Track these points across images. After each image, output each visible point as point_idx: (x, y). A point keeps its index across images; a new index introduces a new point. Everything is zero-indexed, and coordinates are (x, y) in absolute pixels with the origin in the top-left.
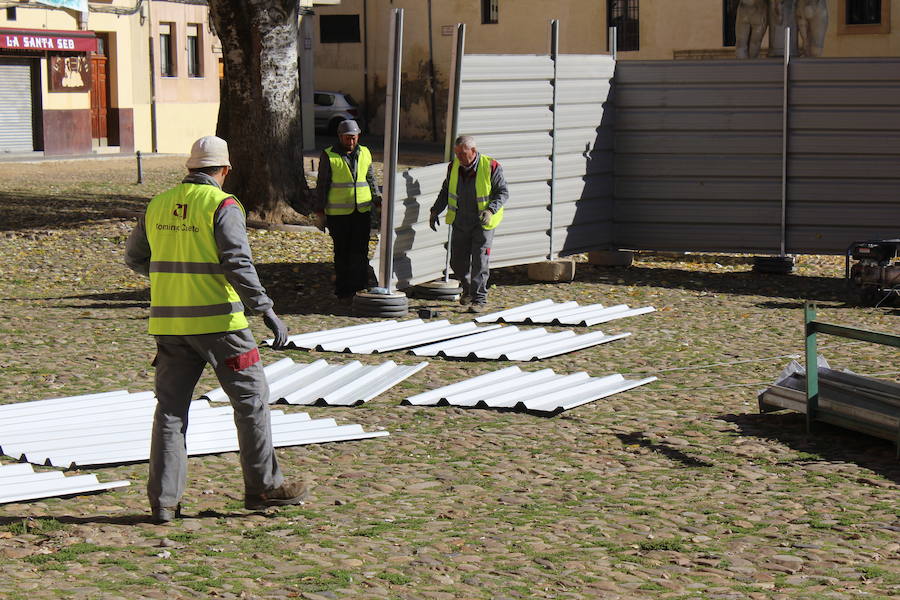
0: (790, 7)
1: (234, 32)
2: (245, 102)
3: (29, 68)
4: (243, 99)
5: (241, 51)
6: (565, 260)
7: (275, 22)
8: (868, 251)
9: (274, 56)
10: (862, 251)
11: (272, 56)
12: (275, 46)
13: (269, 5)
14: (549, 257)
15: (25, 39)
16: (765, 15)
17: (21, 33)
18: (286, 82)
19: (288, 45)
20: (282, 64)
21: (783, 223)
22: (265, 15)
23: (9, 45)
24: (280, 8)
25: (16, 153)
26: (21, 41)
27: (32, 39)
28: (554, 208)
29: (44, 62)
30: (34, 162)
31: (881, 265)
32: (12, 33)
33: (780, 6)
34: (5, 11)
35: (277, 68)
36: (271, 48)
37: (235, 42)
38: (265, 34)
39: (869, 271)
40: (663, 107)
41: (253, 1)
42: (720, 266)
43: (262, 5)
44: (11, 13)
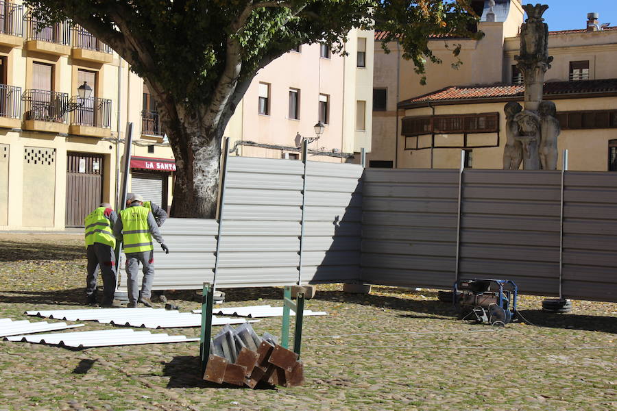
0: (535, 147)
1: (179, 150)
2: (183, 191)
3: (161, 181)
4: (183, 189)
5: (182, 161)
6: (310, 286)
7: (202, 145)
8: (467, 285)
9: (201, 165)
10: (464, 285)
11: (201, 164)
12: (202, 159)
13: (198, 134)
14: (298, 283)
15: (158, 164)
16: (520, 152)
17: (155, 161)
18: (209, 180)
19: (211, 158)
20: (207, 169)
21: (457, 271)
22: (196, 140)
23: (147, 167)
24: (205, 136)
26: (155, 165)
27: (162, 164)
28: (302, 253)
29: (170, 179)
31: (475, 293)
32: (149, 160)
33: (527, 147)
34: (147, 147)
35: (203, 171)
36: (200, 160)
37: (179, 156)
38: (196, 151)
39: (468, 297)
40: (390, 197)
41: (188, 131)
42: (424, 297)
43: (194, 134)
44: (151, 149)
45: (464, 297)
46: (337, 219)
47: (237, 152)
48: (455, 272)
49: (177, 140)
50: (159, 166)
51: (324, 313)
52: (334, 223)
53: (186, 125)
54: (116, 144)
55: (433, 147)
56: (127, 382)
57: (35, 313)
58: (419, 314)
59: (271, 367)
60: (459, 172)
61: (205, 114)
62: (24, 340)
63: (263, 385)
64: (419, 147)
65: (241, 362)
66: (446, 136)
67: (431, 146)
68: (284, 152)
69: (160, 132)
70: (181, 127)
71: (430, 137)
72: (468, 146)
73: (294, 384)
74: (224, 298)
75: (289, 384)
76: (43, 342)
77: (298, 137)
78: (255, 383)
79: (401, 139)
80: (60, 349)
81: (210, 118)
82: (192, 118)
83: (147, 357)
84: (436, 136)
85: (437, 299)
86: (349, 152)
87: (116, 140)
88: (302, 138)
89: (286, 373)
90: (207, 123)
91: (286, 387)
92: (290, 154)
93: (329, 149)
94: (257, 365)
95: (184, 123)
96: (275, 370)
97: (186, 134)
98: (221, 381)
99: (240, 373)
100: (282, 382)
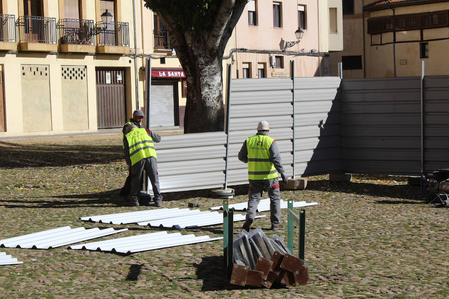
1: (188, 69)
2: (194, 102)
3: (172, 86)
4: (193, 100)
5: (191, 78)
6: (302, 179)
7: (207, 64)
8: (432, 174)
9: (207, 80)
10: (429, 174)
11: (206, 80)
12: (208, 75)
13: (203, 55)
14: (293, 177)
15: (169, 73)
17: (166, 70)
18: (214, 92)
19: (215, 74)
20: (212, 83)
22: (202, 60)
23: (160, 76)
24: (209, 56)
25: (165, 127)
26: (167, 74)
27: (173, 72)
28: (295, 153)
29: (180, 84)
30: (169, 131)
31: (439, 181)
32: (162, 70)
34: (159, 60)
35: (209, 85)
36: (206, 76)
38: (202, 69)
39: (433, 185)
40: (365, 102)
41: (196, 54)
42: (396, 182)
43: (200, 55)
44: (163, 61)
45: (430, 185)
46: (321, 122)
47: (232, 58)
48: (421, 161)
49: (187, 61)
50: (170, 74)
51: (316, 203)
52: (320, 126)
53: (193, 49)
54: (135, 58)
55: (395, 42)
56: (170, 288)
57: (87, 218)
58: (394, 199)
59: (283, 272)
60: (420, 79)
61: (208, 38)
62: (84, 248)
63: (277, 285)
64: (383, 42)
65: (258, 269)
66: (405, 32)
67: (392, 41)
68: (272, 55)
69: (169, 47)
70: (189, 50)
71: (391, 34)
72: (424, 39)
73: (301, 284)
74: (234, 194)
75: (298, 284)
76: (99, 250)
77: (282, 42)
78: (270, 284)
79: (368, 37)
80: (113, 255)
81: (212, 42)
82: (198, 43)
83: (182, 260)
84: (397, 33)
85: (406, 183)
86: (325, 52)
87: (134, 55)
88: (285, 43)
89: (295, 275)
90: (210, 45)
91: (295, 286)
92: (276, 57)
93: (308, 50)
94: (271, 270)
95: (191, 47)
96: (286, 273)
97: (194, 56)
98: (244, 284)
99: (259, 277)
100: (292, 282)
